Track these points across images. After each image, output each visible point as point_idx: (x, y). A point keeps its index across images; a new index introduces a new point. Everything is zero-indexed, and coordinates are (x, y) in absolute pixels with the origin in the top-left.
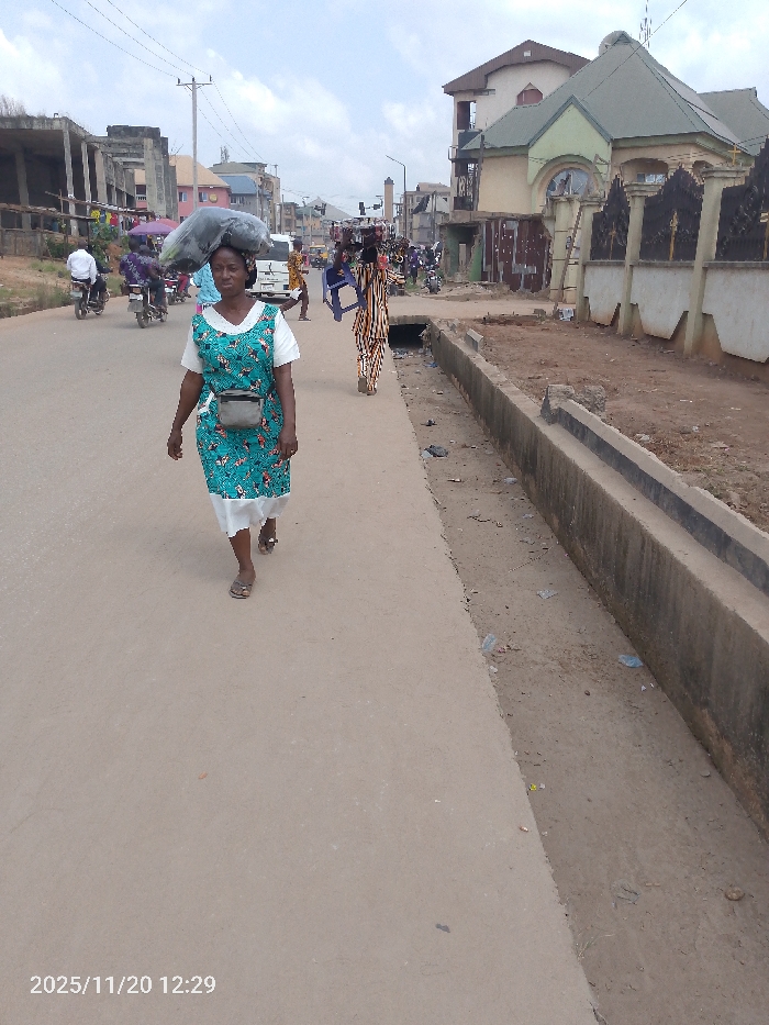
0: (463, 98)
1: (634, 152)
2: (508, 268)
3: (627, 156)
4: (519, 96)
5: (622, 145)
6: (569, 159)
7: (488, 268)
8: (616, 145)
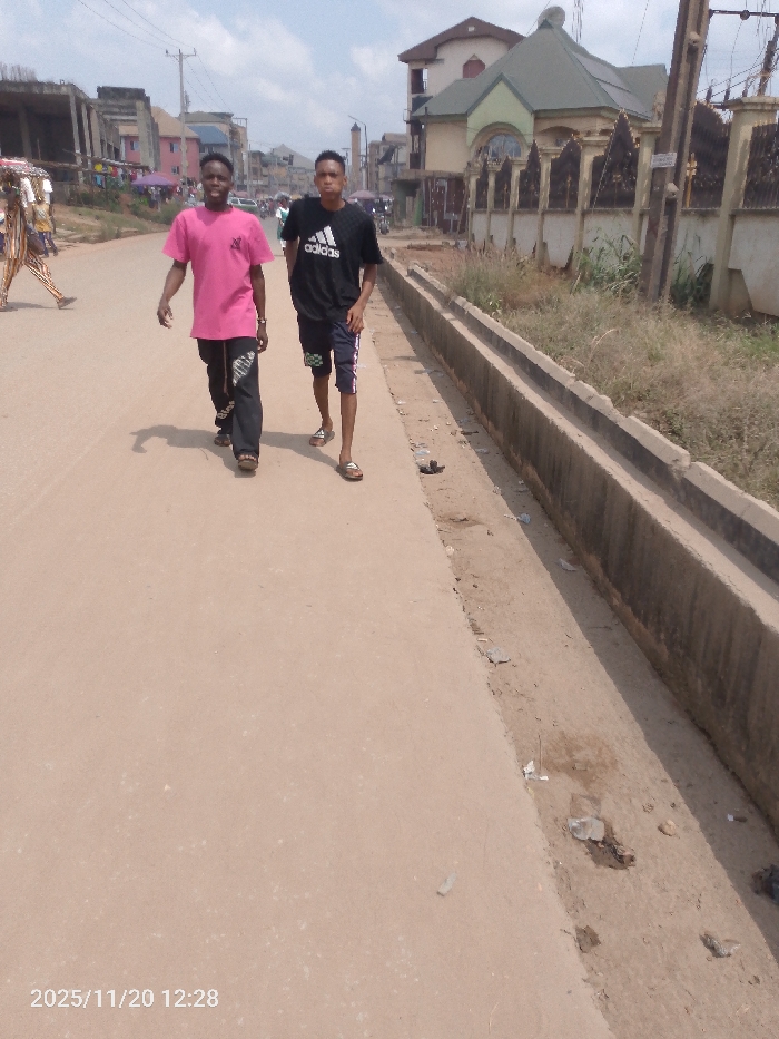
0: (416, 66)
1: (552, 121)
2: (441, 215)
3: (546, 125)
4: (466, 66)
5: (542, 115)
6: (500, 127)
7: (426, 216)
8: (538, 116)
